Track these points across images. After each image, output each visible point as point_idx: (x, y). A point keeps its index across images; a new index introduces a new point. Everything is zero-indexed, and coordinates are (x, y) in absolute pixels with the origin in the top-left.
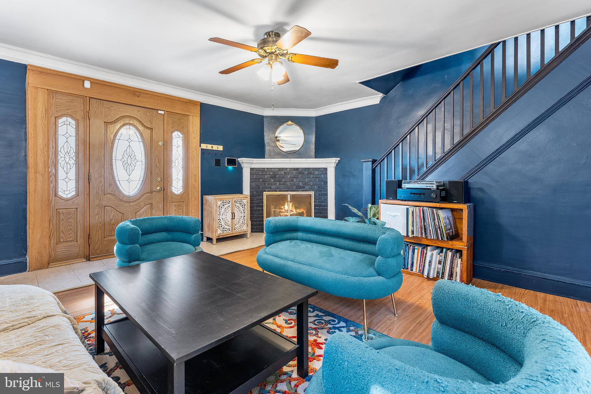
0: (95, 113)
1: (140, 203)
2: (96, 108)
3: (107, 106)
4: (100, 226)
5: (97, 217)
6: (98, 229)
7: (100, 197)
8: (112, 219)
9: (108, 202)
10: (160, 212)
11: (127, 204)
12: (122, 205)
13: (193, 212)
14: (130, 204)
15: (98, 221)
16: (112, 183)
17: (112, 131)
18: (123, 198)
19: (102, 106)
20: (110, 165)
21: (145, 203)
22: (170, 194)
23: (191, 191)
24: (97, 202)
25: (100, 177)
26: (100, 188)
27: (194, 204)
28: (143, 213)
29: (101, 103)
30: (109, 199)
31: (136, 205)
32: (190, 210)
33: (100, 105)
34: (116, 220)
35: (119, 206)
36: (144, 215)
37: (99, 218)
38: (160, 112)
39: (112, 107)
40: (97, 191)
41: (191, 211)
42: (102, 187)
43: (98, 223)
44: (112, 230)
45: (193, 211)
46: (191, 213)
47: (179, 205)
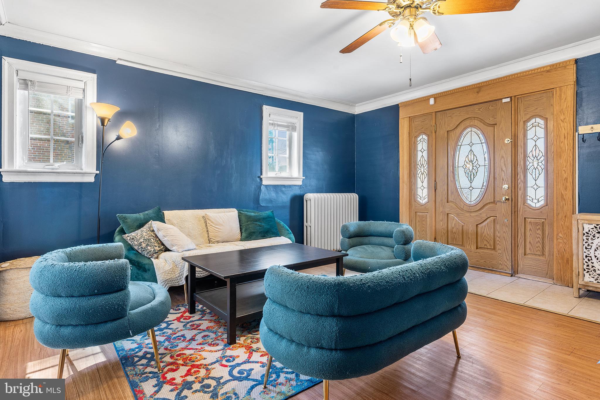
0: (440, 125)
1: (482, 215)
2: (440, 120)
3: (449, 115)
4: (443, 232)
5: (442, 223)
6: (442, 235)
7: (443, 205)
8: (454, 228)
9: (450, 210)
10: (507, 228)
11: (468, 214)
12: (463, 214)
13: (561, 237)
14: (471, 215)
15: (442, 227)
16: (453, 191)
17: (453, 139)
18: (464, 207)
19: (445, 116)
20: (452, 173)
21: (488, 215)
22: (522, 207)
23: (557, 205)
24: (441, 209)
25: (444, 185)
26: (444, 195)
27: (562, 225)
28: (485, 226)
29: (444, 113)
30: (451, 207)
31: (477, 216)
32: (555, 234)
33: (444, 116)
34: (457, 229)
35: (460, 215)
36: (486, 228)
37: (443, 224)
38: (504, 101)
39: (453, 114)
40: (441, 199)
41: (557, 235)
42: (445, 195)
43: (442, 229)
44: (454, 239)
45: (560, 235)
46: (557, 238)
47: (537, 223)
